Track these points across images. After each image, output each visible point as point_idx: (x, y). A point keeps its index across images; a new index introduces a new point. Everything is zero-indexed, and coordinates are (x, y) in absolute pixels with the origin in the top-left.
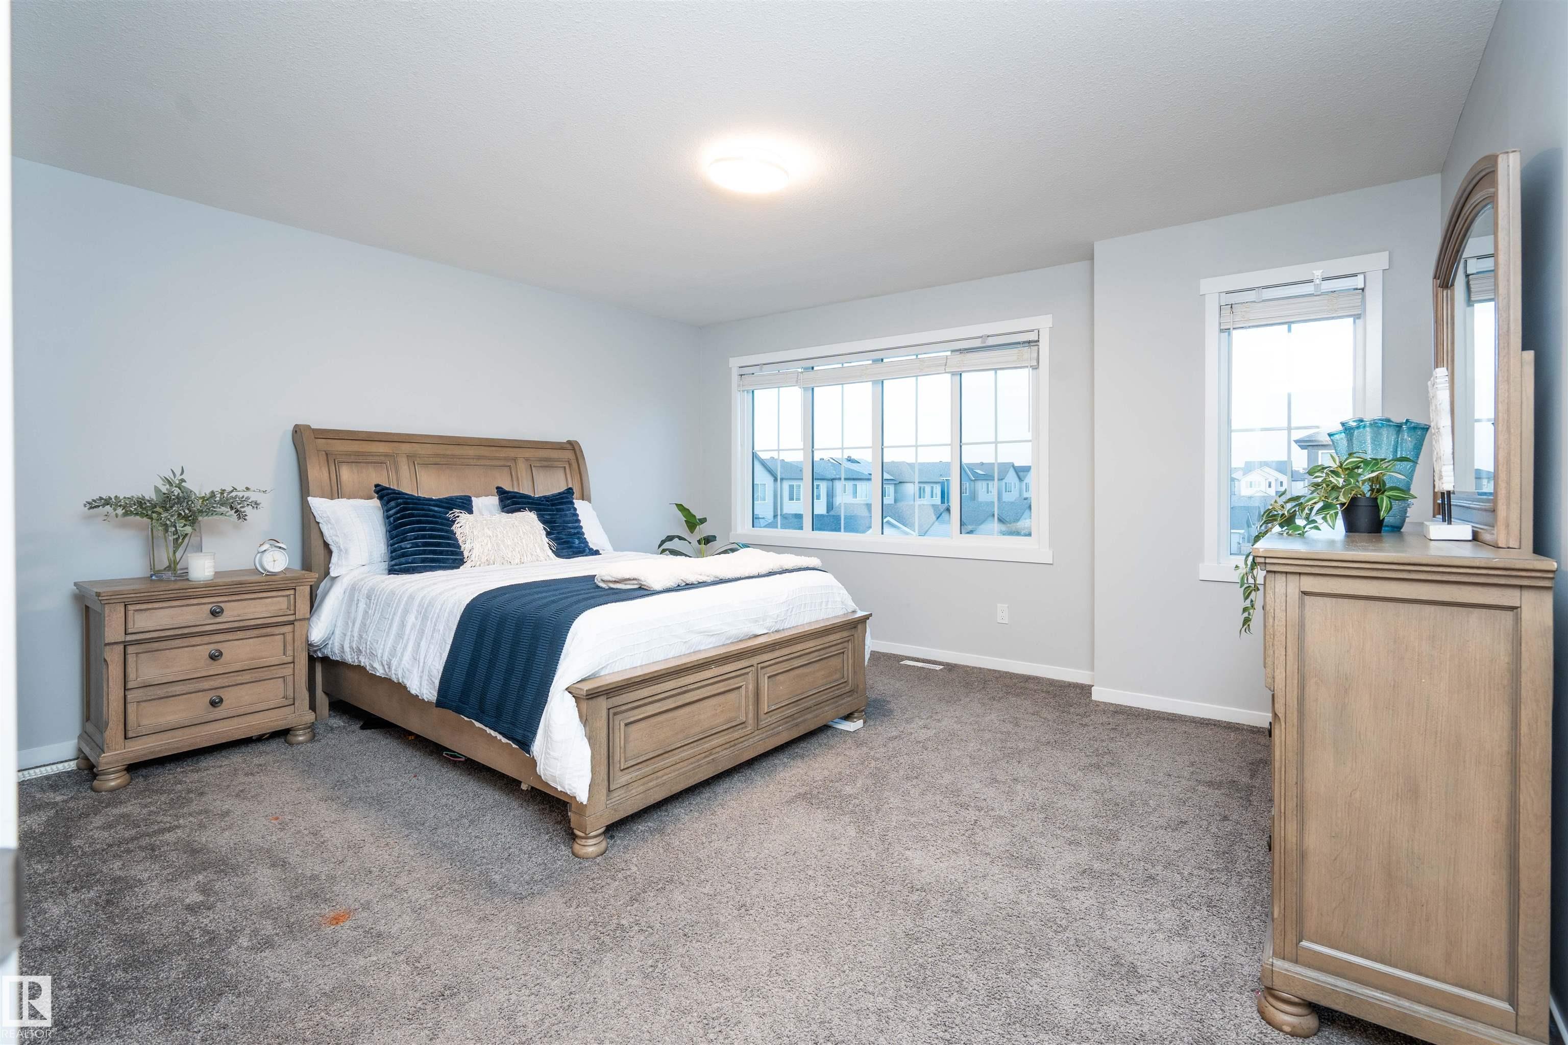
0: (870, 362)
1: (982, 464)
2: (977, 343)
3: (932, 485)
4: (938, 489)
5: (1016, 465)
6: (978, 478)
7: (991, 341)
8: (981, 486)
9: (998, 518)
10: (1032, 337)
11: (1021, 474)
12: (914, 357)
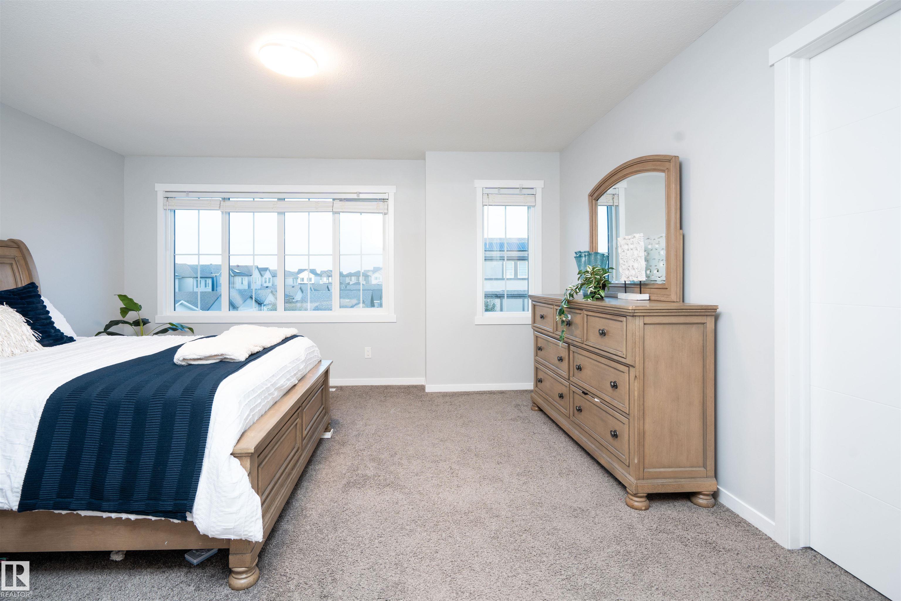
0: (276, 200)
1: (238, 266)
2: (355, 196)
3: (206, 279)
4: (210, 281)
5: (259, 267)
6: (236, 274)
7: (362, 196)
8: (238, 279)
9: (255, 300)
10: (385, 196)
11: (262, 272)
12: (307, 200)
